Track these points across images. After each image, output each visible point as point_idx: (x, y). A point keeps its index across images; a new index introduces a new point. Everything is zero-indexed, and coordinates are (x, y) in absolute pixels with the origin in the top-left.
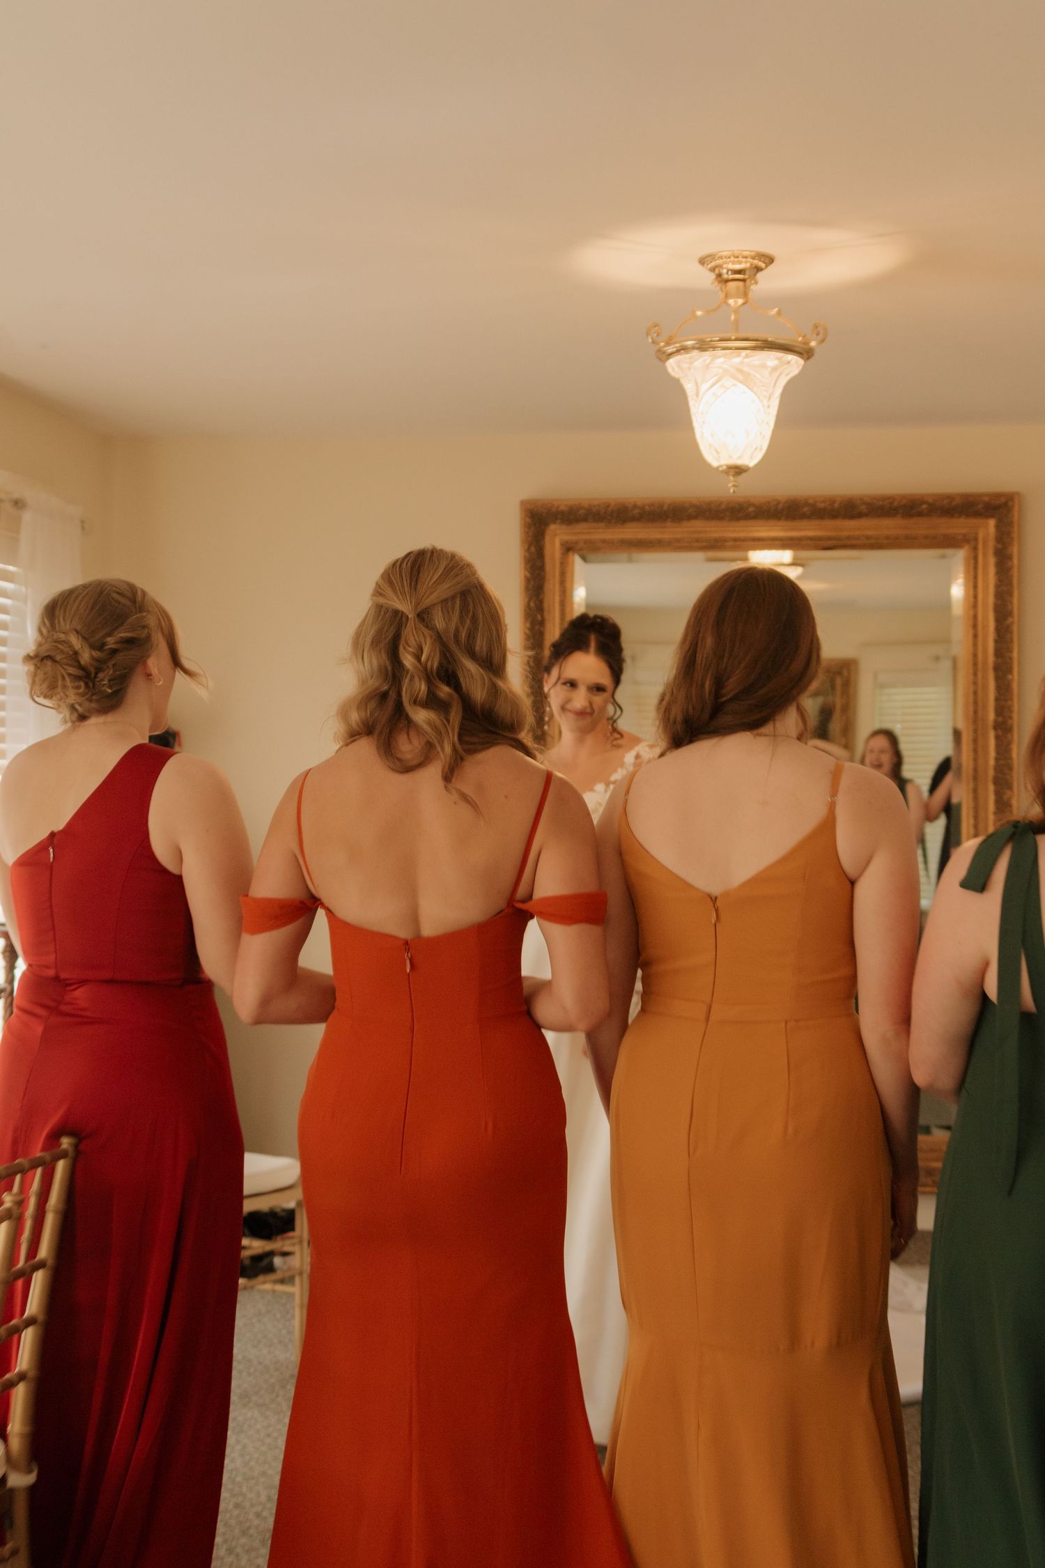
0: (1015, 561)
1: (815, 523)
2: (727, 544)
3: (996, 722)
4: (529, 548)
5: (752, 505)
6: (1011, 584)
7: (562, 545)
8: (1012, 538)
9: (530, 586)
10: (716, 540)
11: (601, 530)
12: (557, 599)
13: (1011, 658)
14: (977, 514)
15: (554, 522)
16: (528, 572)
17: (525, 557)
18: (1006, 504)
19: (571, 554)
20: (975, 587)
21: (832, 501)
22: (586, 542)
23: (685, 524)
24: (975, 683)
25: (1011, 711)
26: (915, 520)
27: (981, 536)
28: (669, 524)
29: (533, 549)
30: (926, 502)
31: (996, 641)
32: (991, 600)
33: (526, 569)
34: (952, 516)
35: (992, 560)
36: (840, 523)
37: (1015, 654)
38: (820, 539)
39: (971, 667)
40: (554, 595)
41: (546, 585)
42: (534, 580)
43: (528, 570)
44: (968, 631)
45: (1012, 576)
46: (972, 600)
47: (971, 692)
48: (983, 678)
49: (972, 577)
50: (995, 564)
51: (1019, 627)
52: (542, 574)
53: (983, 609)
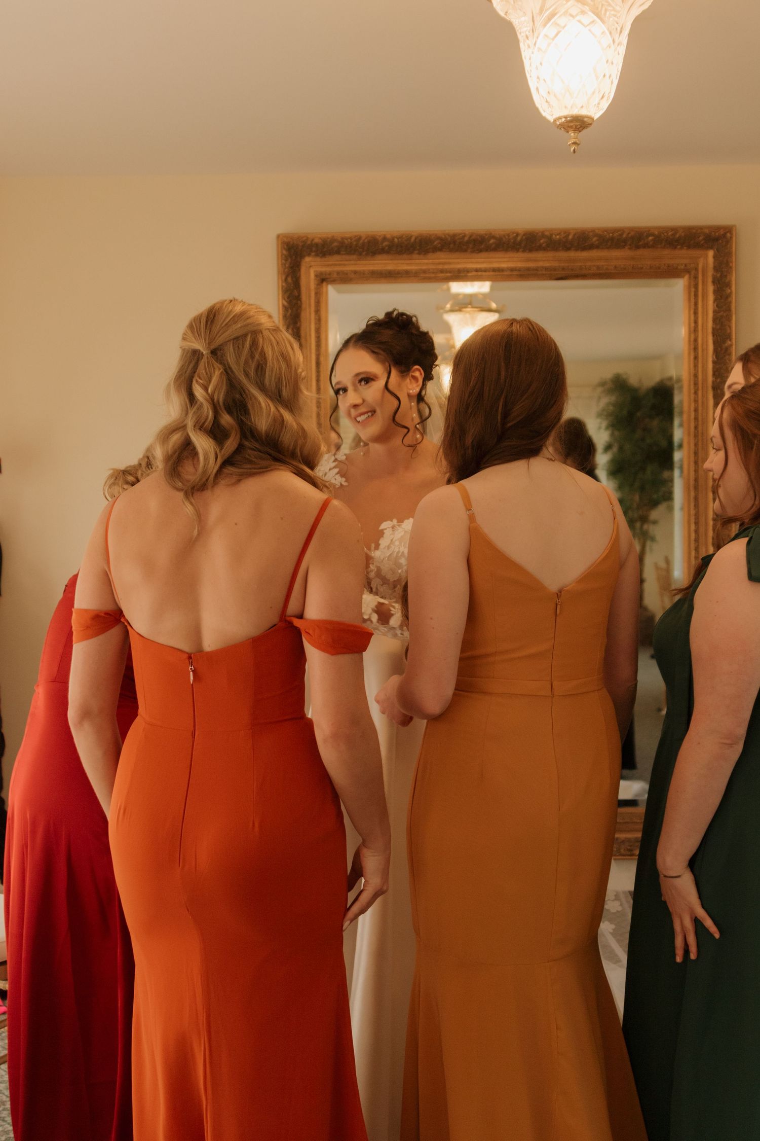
0: (734, 288)
1: (550, 254)
2: (470, 274)
4: (286, 279)
5: (494, 237)
6: (729, 310)
7: (316, 276)
8: (731, 268)
9: (288, 314)
10: (459, 271)
11: (352, 262)
14: (698, 246)
15: (309, 255)
16: (286, 301)
17: (283, 287)
18: (724, 235)
19: (324, 284)
20: (696, 313)
21: (567, 232)
22: (338, 273)
23: (430, 255)
24: (696, 401)
26: (639, 252)
27: (700, 266)
28: (415, 256)
29: (289, 279)
30: (653, 235)
31: (714, 362)
32: (710, 324)
33: (283, 298)
34: (675, 248)
35: (711, 288)
36: (572, 254)
38: (555, 269)
39: (692, 387)
40: (310, 323)
41: (303, 315)
42: (291, 309)
43: (286, 299)
44: (689, 354)
45: (730, 302)
46: (693, 325)
47: (692, 408)
48: (703, 396)
49: (693, 303)
50: (715, 292)
51: (736, 348)
52: (299, 303)
53: (703, 333)
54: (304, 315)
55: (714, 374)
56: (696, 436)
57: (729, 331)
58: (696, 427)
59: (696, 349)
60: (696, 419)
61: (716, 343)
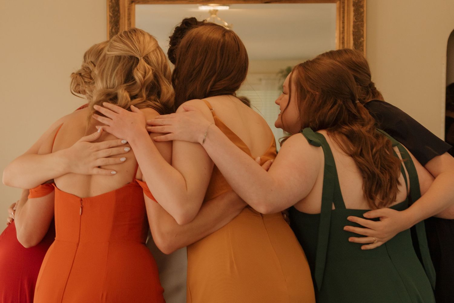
0: (365, 9)
6: (363, 21)
9: (112, 21)
12: (126, 28)
16: (111, 13)
17: (109, 5)
19: (133, 4)
20: (343, 23)
32: (351, 29)
33: (110, 11)
35: (352, 9)
40: (125, 25)
42: (114, 17)
43: (112, 12)
44: (340, 46)
45: (363, 17)
46: (342, 29)
49: (341, 17)
50: (355, 11)
51: (366, 43)
52: (119, 14)
53: (347, 34)
54: (121, 21)
57: (362, 33)
59: (343, 43)
61: (354, 39)
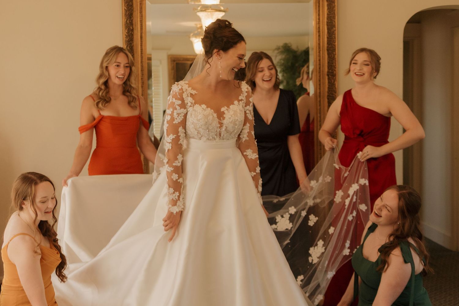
0: (336, 4)
3: (328, 72)
6: (335, 14)
9: (127, 14)
12: (139, 20)
13: (335, 45)
16: (126, 7)
17: (125, 1)
20: (319, 15)
24: (319, 56)
25: (336, 68)
31: (328, 38)
32: (326, 20)
35: (326, 3)
37: (336, 44)
39: (318, 49)
40: (137, 18)
41: (134, 14)
42: (129, 11)
43: (126, 6)
44: (316, 34)
45: (335, 10)
46: (318, 20)
47: (318, 60)
48: (323, 54)
49: (317, 11)
50: (327, 5)
51: (337, 32)
52: (132, 8)
53: (322, 24)
55: (328, 44)
56: (320, 72)
57: (334, 24)
58: (320, 68)
59: (319, 32)
60: (320, 64)
61: (328, 29)
